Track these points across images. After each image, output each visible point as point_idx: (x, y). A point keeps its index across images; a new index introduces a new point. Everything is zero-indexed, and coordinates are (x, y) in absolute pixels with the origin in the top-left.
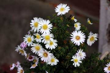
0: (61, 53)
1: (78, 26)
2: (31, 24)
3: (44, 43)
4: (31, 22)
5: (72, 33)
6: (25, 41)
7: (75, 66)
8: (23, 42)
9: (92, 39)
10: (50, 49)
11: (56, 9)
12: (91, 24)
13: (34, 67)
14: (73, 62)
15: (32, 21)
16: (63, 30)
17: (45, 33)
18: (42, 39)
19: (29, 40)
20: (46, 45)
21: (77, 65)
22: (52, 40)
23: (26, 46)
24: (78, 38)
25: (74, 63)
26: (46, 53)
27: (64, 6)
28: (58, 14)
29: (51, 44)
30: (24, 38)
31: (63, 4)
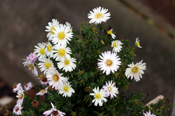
0: (81, 81)
1: (117, 46)
2: (47, 27)
3: (56, 60)
4: (48, 25)
5: (103, 54)
6: (35, 52)
7: (96, 105)
8: (33, 53)
9: (134, 70)
10: (64, 71)
11: (90, 13)
12: (140, 47)
13: (42, 94)
14: (93, 98)
15: (50, 23)
16: (94, 47)
17: (59, 44)
18: (54, 53)
19: (41, 51)
20: (58, 63)
21: (98, 104)
22: (68, 57)
23: (35, 59)
24: (109, 63)
25: (95, 100)
26: (56, 75)
27: (104, 11)
28: (91, 22)
29: (67, 63)
30: (36, 46)
31: (103, 8)
